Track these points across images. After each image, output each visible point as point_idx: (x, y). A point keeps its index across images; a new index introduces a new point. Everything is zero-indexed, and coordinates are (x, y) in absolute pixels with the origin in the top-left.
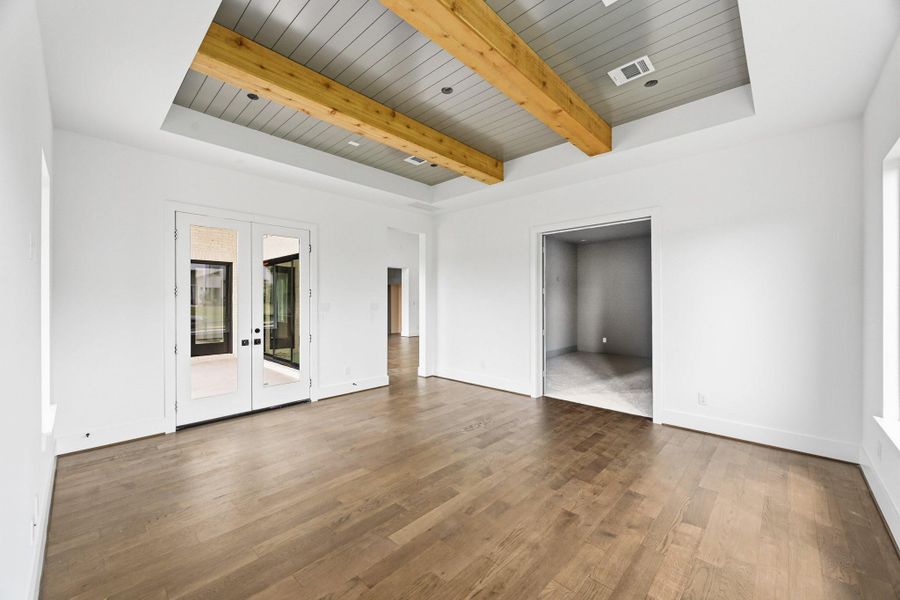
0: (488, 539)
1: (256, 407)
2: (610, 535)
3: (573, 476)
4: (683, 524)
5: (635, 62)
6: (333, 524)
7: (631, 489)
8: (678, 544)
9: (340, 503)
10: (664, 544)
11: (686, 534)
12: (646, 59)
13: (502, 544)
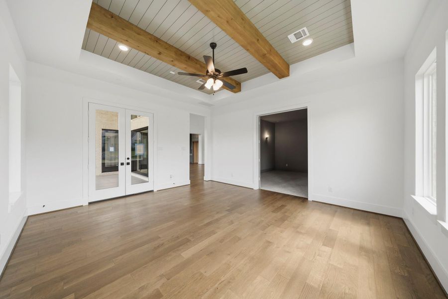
0: (229, 254)
1: (127, 194)
2: (288, 252)
3: (271, 224)
4: (323, 247)
5: (300, 30)
6: (155, 248)
7: (298, 230)
8: (321, 256)
9: (160, 238)
10: (314, 256)
11: (325, 252)
12: (305, 29)
13: (236, 257)
